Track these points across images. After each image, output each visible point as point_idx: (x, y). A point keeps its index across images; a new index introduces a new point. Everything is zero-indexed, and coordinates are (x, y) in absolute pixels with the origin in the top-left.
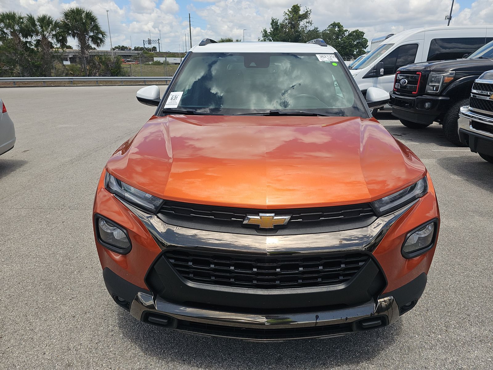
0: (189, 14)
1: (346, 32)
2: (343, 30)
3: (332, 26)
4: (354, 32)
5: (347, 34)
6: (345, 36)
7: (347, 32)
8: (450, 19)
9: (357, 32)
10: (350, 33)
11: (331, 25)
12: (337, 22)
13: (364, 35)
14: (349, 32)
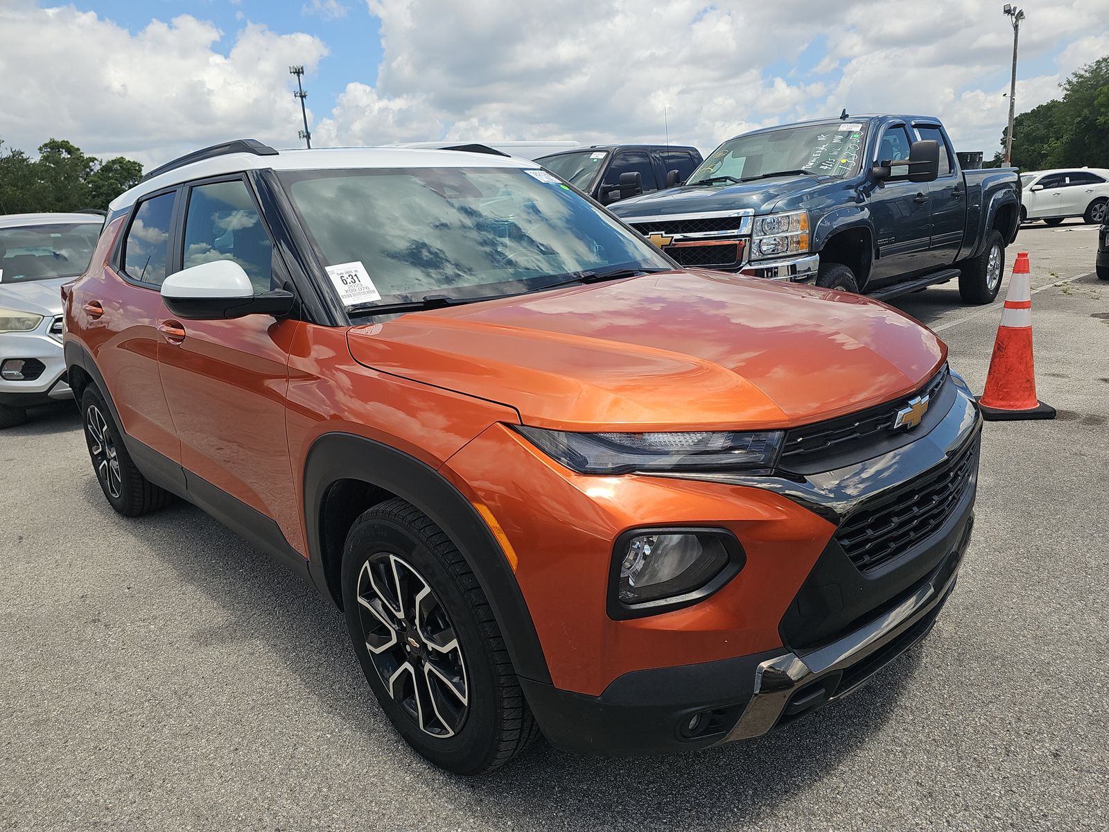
1: (93, 162)
2: (83, 157)
3: (49, 150)
4: (114, 162)
5: (96, 167)
6: (92, 173)
7: (96, 162)
8: (308, 136)
9: (121, 163)
10: (103, 164)
11: (46, 145)
12: (59, 139)
13: (143, 168)
14: (101, 162)
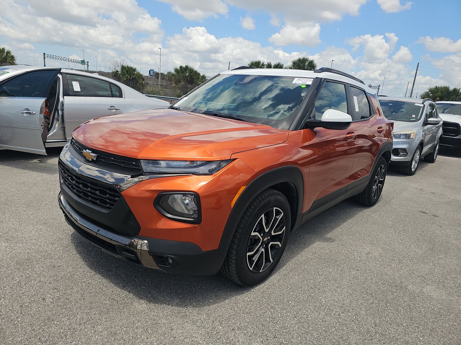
0: (418, 63)
